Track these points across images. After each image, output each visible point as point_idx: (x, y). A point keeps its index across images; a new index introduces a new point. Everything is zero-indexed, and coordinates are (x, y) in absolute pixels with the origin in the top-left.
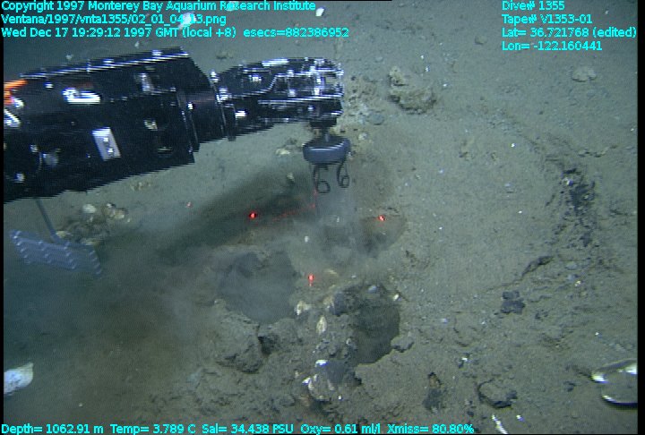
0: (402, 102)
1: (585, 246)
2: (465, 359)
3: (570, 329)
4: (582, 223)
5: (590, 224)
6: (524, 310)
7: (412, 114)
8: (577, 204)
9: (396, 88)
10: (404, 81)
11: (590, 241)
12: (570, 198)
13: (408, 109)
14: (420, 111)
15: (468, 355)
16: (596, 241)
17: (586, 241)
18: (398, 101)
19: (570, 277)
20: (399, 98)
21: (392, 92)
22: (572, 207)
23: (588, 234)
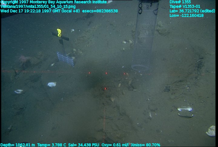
0: (160, 32)
1: (195, 79)
2: (149, 99)
3: (178, 98)
4: (198, 73)
5: (199, 74)
6: (169, 91)
7: (162, 35)
8: (198, 67)
9: (159, 28)
10: (162, 25)
11: (197, 78)
12: (197, 66)
13: (161, 34)
14: (164, 35)
15: (150, 99)
16: (198, 79)
17: (196, 78)
18: (158, 31)
19: (186, 86)
20: (159, 31)
21: (157, 29)
22: (197, 68)
23: (197, 76)
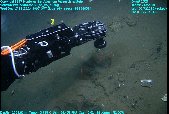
2: (118, 73)
3: (141, 72)
4: (157, 55)
9: (128, 20)
13: (130, 25)
18: (128, 23)
22: (157, 51)
